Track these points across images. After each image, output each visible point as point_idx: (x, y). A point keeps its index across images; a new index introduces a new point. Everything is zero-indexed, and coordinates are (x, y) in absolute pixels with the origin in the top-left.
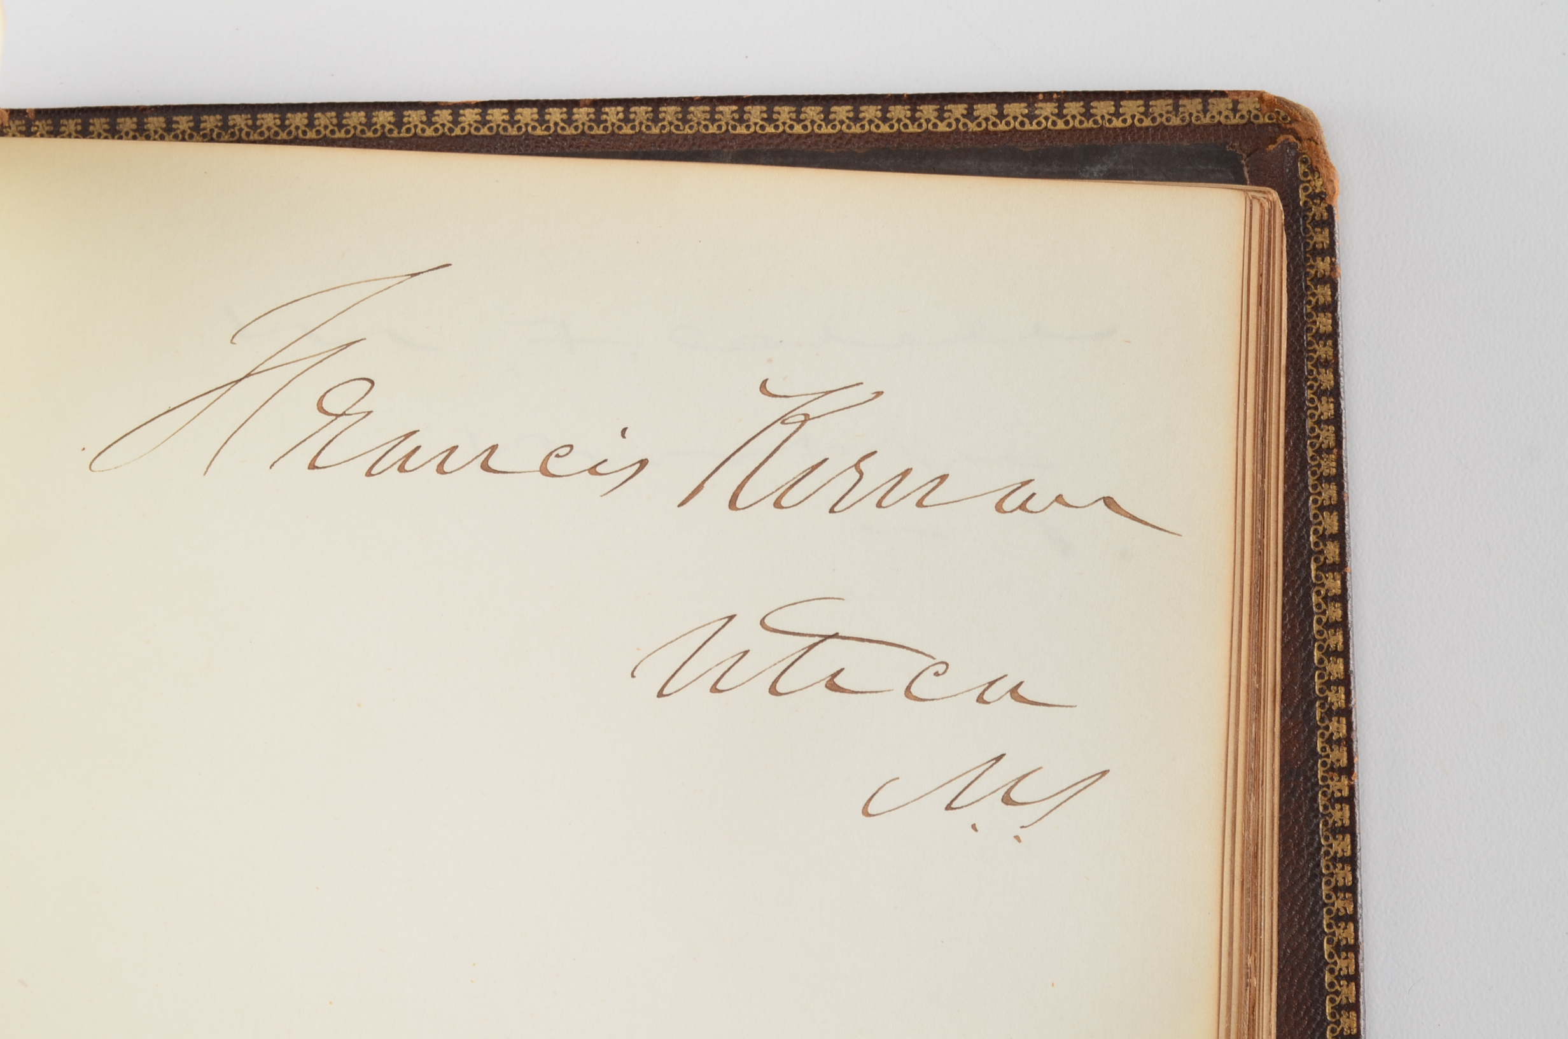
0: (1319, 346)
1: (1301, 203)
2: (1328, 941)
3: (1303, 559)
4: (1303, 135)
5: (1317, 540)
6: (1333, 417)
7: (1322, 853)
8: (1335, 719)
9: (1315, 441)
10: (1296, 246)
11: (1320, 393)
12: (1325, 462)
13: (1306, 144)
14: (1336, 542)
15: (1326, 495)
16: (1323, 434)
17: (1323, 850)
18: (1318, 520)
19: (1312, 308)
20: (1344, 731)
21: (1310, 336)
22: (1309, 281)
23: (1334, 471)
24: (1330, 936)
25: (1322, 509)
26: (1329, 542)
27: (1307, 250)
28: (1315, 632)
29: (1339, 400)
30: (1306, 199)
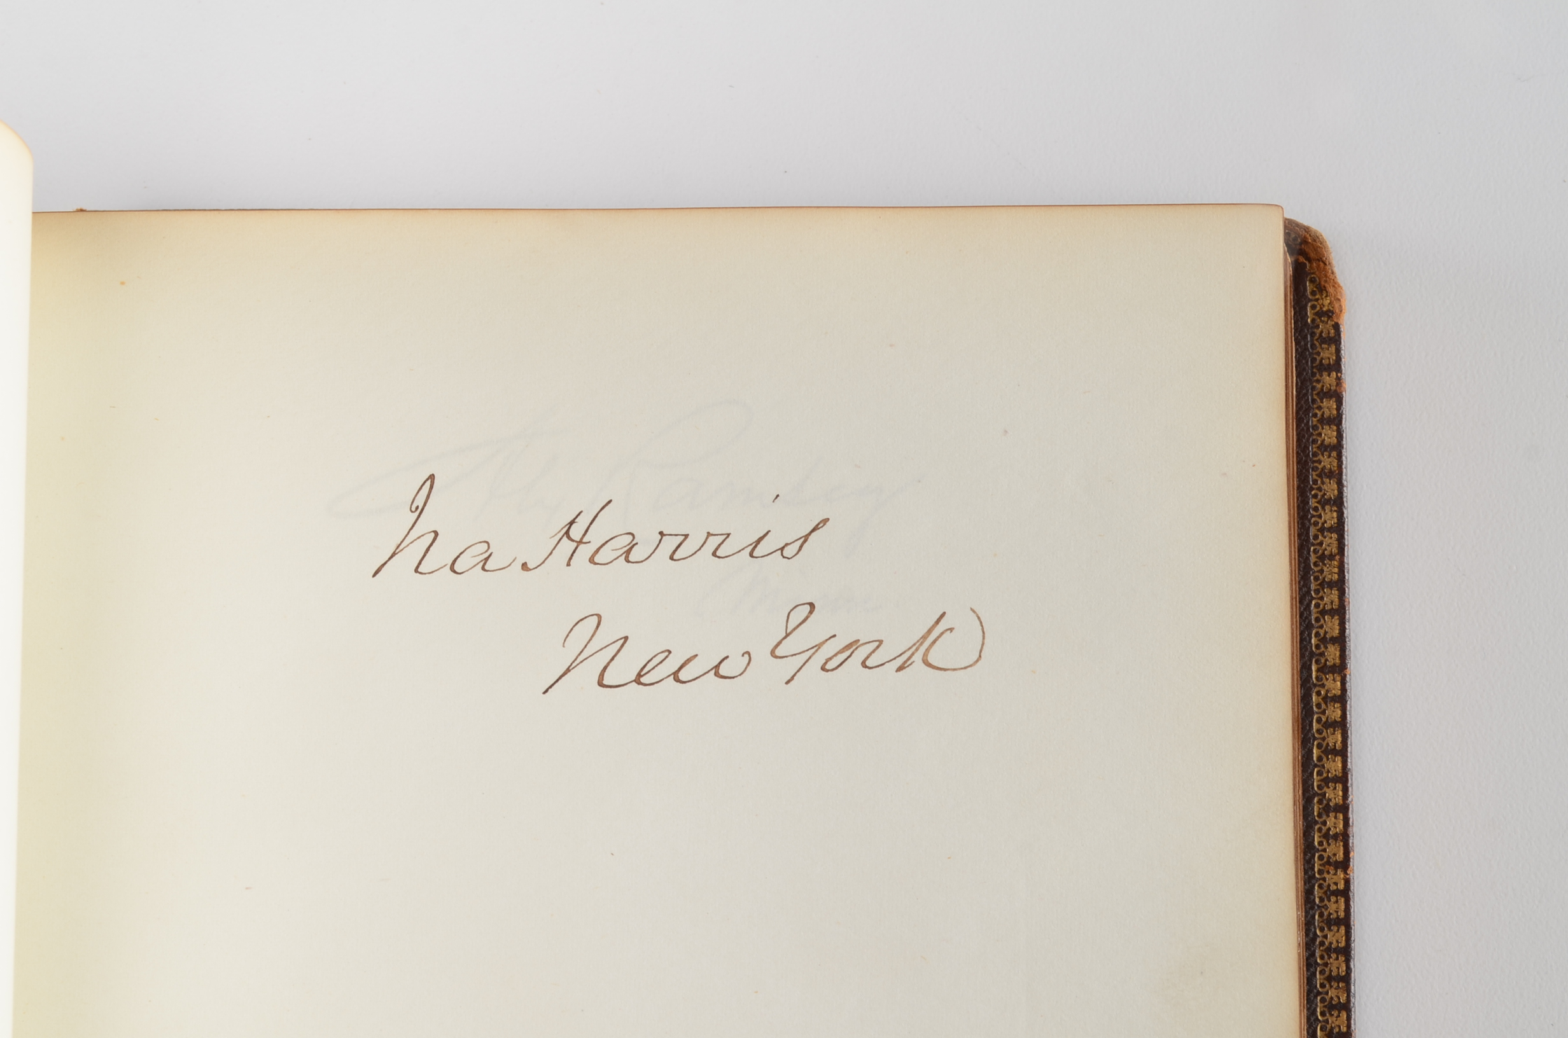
0: (1324, 457)
1: (1309, 320)
2: (1321, 1029)
3: (1305, 660)
4: (1312, 255)
5: (1318, 642)
6: (1336, 525)
7: (1317, 943)
8: (1332, 815)
9: (1318, 547)
10: (1304, 361)
11: (1324, 502)
12: (1328, 568)
13: (1315, 264)
14: (1336, 644)
15: (1328, 600)
16: (1327, 541)
17: (1318, 940)
18: (1320, 623)
19: (1318, 420)
20: (1341, 826)
21: (1315, 448)
22: (1316, 394)
23: (1336, 575)
24: (1323, 1024)
25: (1323, 613)
26: (1330, 645)
27: (1314, 365)
28: (1314, 730)
29: (1342, 509)
30: (1314, 317)
